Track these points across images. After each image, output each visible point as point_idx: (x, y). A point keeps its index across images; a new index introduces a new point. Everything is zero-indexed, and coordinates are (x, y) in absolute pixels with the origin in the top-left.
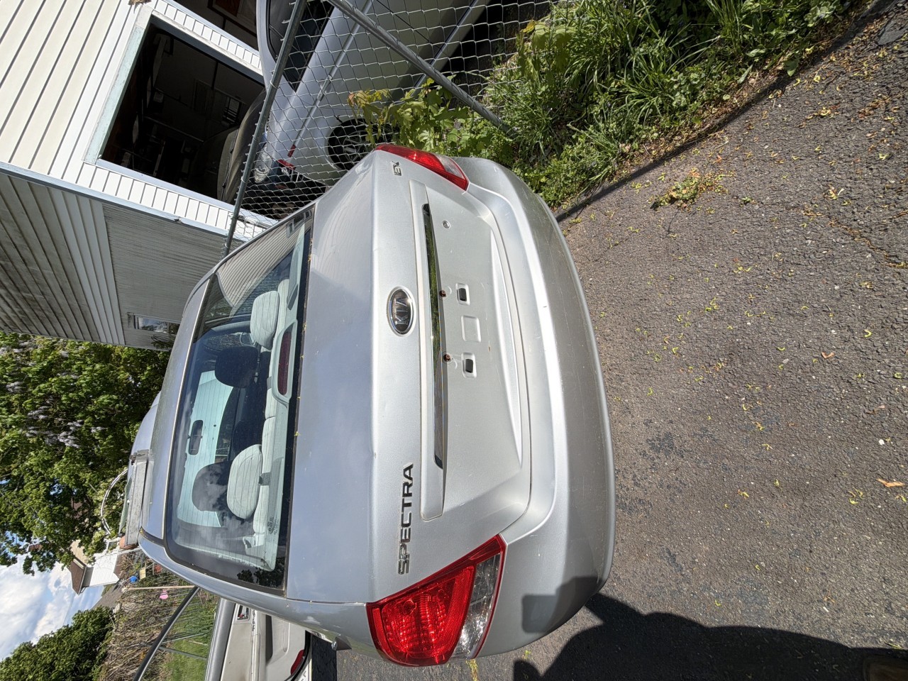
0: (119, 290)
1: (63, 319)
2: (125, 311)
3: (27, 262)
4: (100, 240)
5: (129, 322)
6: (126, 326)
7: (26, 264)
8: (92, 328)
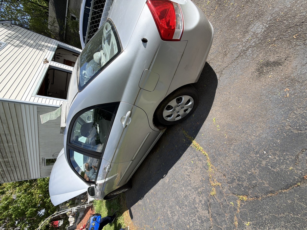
0: (40, 146)
1: (18, 169)
2: (41, 158)
3: (8, 142)
4: (35, 123)
5: (42, 163)
6: (41, 165)
7: (8, 143)
8: (29, 171)
